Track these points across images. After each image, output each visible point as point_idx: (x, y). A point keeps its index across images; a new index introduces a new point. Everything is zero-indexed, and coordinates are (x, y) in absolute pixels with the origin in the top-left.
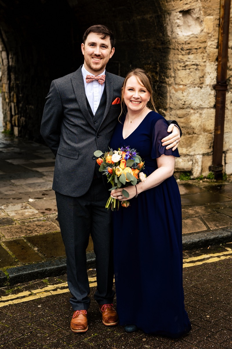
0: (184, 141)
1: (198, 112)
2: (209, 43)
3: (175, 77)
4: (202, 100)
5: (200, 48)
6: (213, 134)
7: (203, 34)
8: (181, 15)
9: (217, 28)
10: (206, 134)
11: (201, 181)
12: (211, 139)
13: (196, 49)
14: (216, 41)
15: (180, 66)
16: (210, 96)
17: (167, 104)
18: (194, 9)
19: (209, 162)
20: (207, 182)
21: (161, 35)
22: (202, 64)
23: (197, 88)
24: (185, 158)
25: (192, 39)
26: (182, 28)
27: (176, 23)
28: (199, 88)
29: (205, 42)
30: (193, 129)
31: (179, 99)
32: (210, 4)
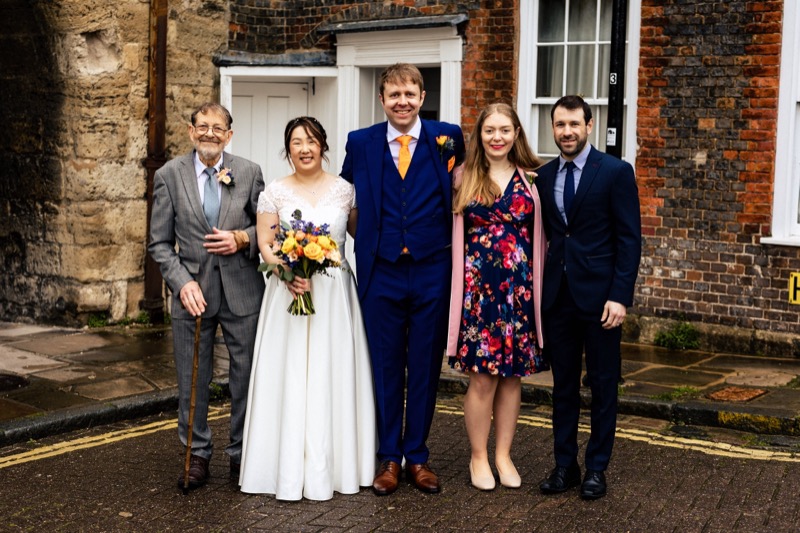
0: (95, 256)
1: (117, 206)
2: (133, 88)
3: (75, 146)
4: (123, 185)
5: (118, 96)
6: (145, 243)
7: (122, 72)
8: (84, 40)
9: (146, 64)
10: (132, 243)
11: (127, 327)
12: (141, 252)
13: (112, 97)
14: (145, 85)
15: (85, 126)
16: (138, 179)
17: (60, 192)
18: (106, 30)
19: (139, 293)
20: (137, 327)
22: (123, 123)
23: (114, 164)
24: (97, 287)
25: (104, 81)
26: (87, 61)
27: (76, 52)
28: (119, 165)
29: (127, 86)
30: (111, 235)
31: (84, 184)
32: (133, 23)
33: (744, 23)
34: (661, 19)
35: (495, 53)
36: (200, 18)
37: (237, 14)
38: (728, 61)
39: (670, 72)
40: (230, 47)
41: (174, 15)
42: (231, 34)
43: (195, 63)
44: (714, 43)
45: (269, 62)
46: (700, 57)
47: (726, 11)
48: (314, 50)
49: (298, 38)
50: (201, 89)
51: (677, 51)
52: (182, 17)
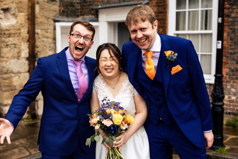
1: (17, 75)
2: (22, 30)
4: (20, 67)
5: (17, 33)
7: (18, 24)
8: (2, 12)
9: (27, 21)
13: (14, 34)
14: (27, 29)
15: (4, 45)
16: (25, 65)
18: (11, 8)
20: (26, 121)
22: (19, 44)
23: (16, 60)
25: (11, 28)
26: (4, 20)
29: (20, 29)
31: (3, 67)
32: (21, 5)
35: (159, 15)
36: (48, 4)
37: (62, 3)
39: (231, 19)
40: (59, 15)
41: (38, 3)
42: (60, 10)
43: (46, 21)
48: (90, 16)
49: (85, 12)
50: (49, 31)
51: (234, 11)
52: (41, 4)
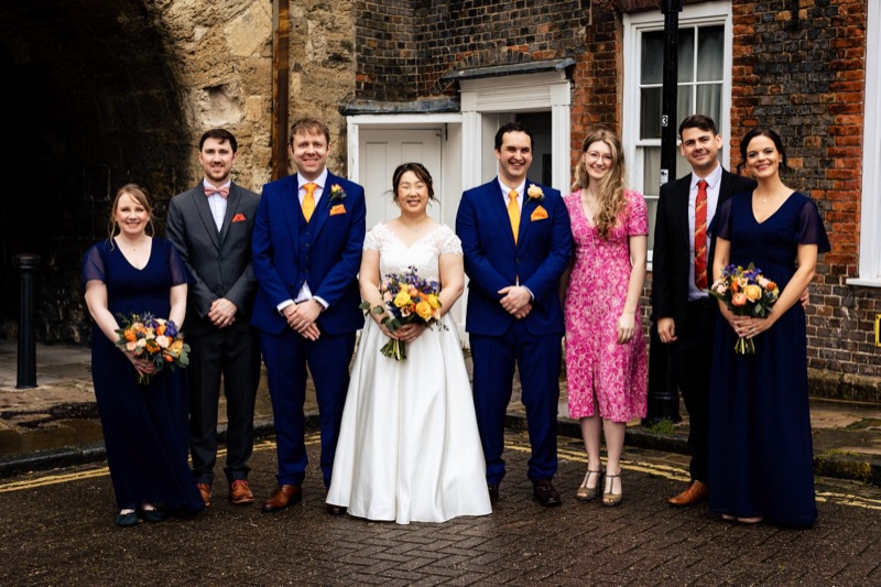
2: (256, 138)
7: (245, 123)
8: (206, 94)
9: (269, 115)
14: (268, 135)
18: (228, 84)
21: (177, 123)
22: (246, 171)
26: (211, 114)
27: (199, 106)
29: (249, 136)
32: (255, 77)
33: (828, 60)
34: (751, 58)
35: (599, 96)
36: (325, 70)
37: (364, 65)
38: (814, 99)
39: (760, 111)
40: (357, 96)
41: (298, 68)
42: (358, 84)
43: (320, 113)
44: (800, 81)
45: (399, 109)
46: (787, 95)
47: (811, 48)
48: (442, 97)
49: (428, 85)
51: (766, 90)
52: (306, 69)
